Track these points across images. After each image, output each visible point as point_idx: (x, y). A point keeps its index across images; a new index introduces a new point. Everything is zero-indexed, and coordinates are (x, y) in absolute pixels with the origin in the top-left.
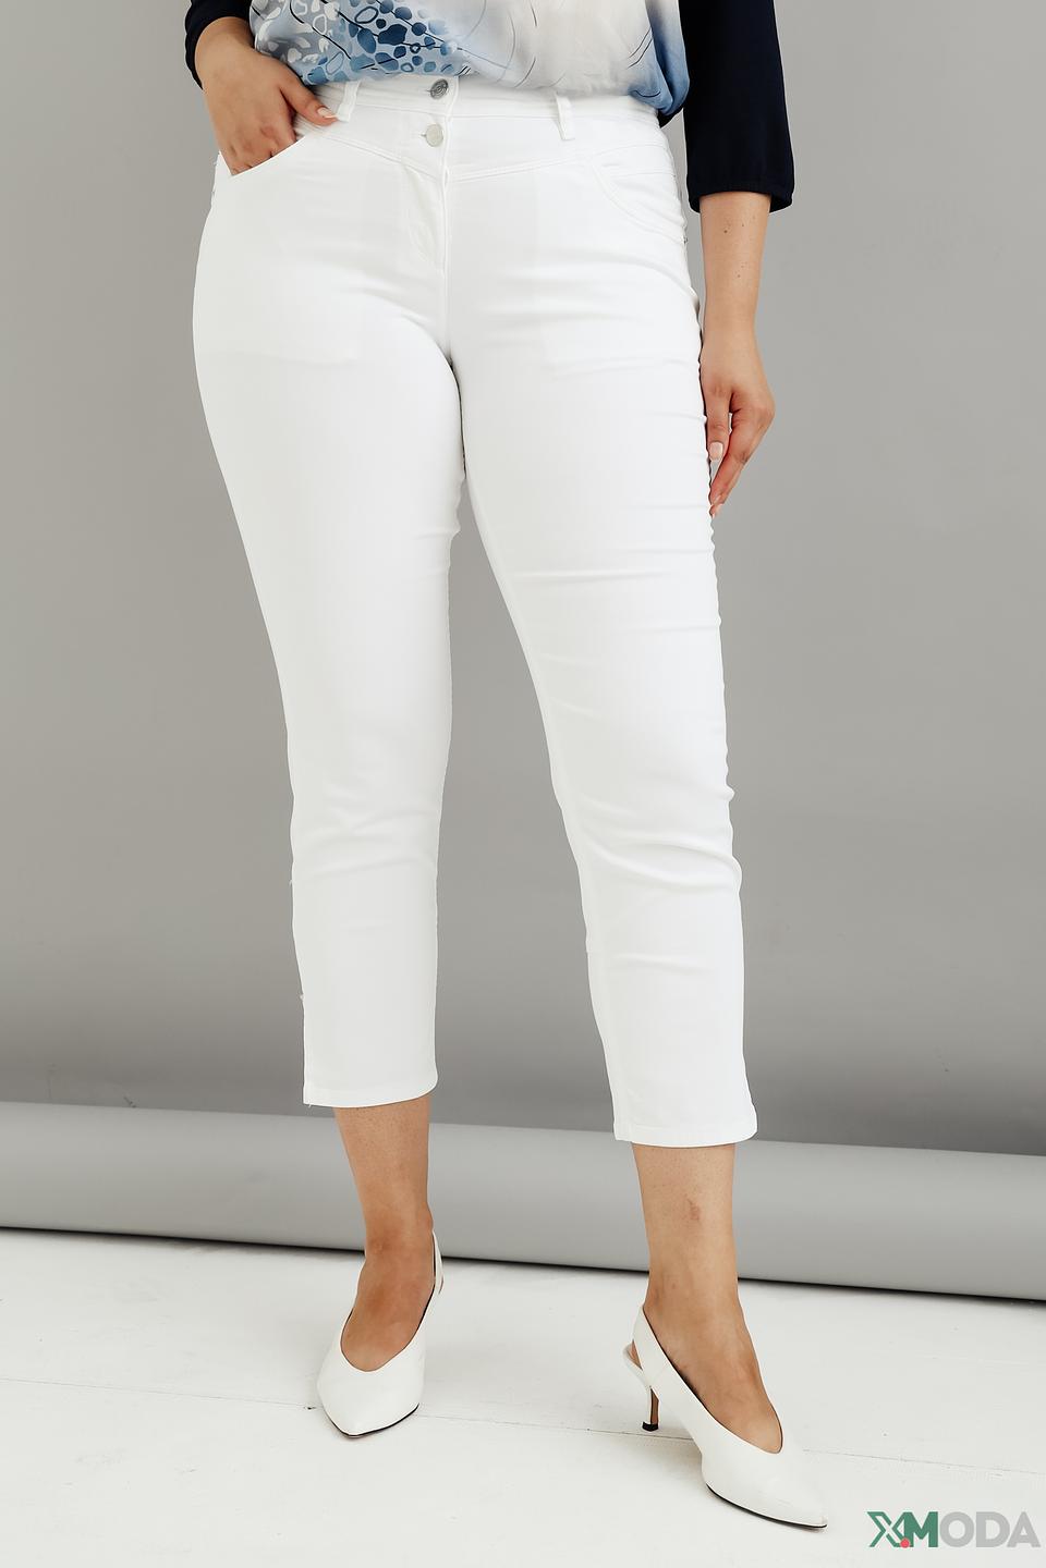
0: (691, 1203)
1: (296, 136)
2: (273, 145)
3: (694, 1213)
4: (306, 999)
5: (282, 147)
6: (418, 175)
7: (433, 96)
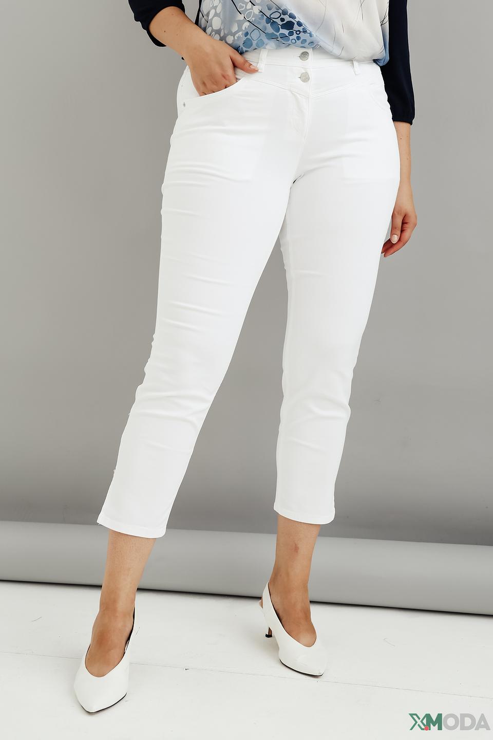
0: (296, 545)
1: (237, 80)
2: (227, 83)
3: (296, 549)
4: (116, 472)
5: (232, 84)
6: (298, 95)
7: (301, 59)
